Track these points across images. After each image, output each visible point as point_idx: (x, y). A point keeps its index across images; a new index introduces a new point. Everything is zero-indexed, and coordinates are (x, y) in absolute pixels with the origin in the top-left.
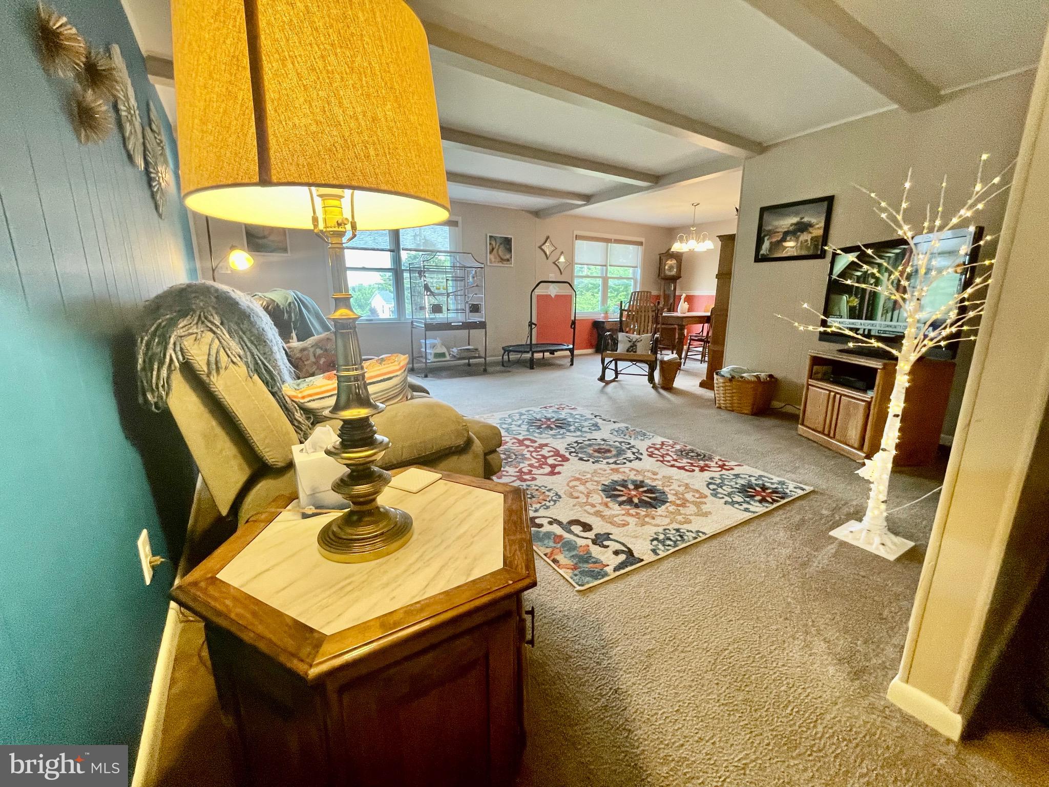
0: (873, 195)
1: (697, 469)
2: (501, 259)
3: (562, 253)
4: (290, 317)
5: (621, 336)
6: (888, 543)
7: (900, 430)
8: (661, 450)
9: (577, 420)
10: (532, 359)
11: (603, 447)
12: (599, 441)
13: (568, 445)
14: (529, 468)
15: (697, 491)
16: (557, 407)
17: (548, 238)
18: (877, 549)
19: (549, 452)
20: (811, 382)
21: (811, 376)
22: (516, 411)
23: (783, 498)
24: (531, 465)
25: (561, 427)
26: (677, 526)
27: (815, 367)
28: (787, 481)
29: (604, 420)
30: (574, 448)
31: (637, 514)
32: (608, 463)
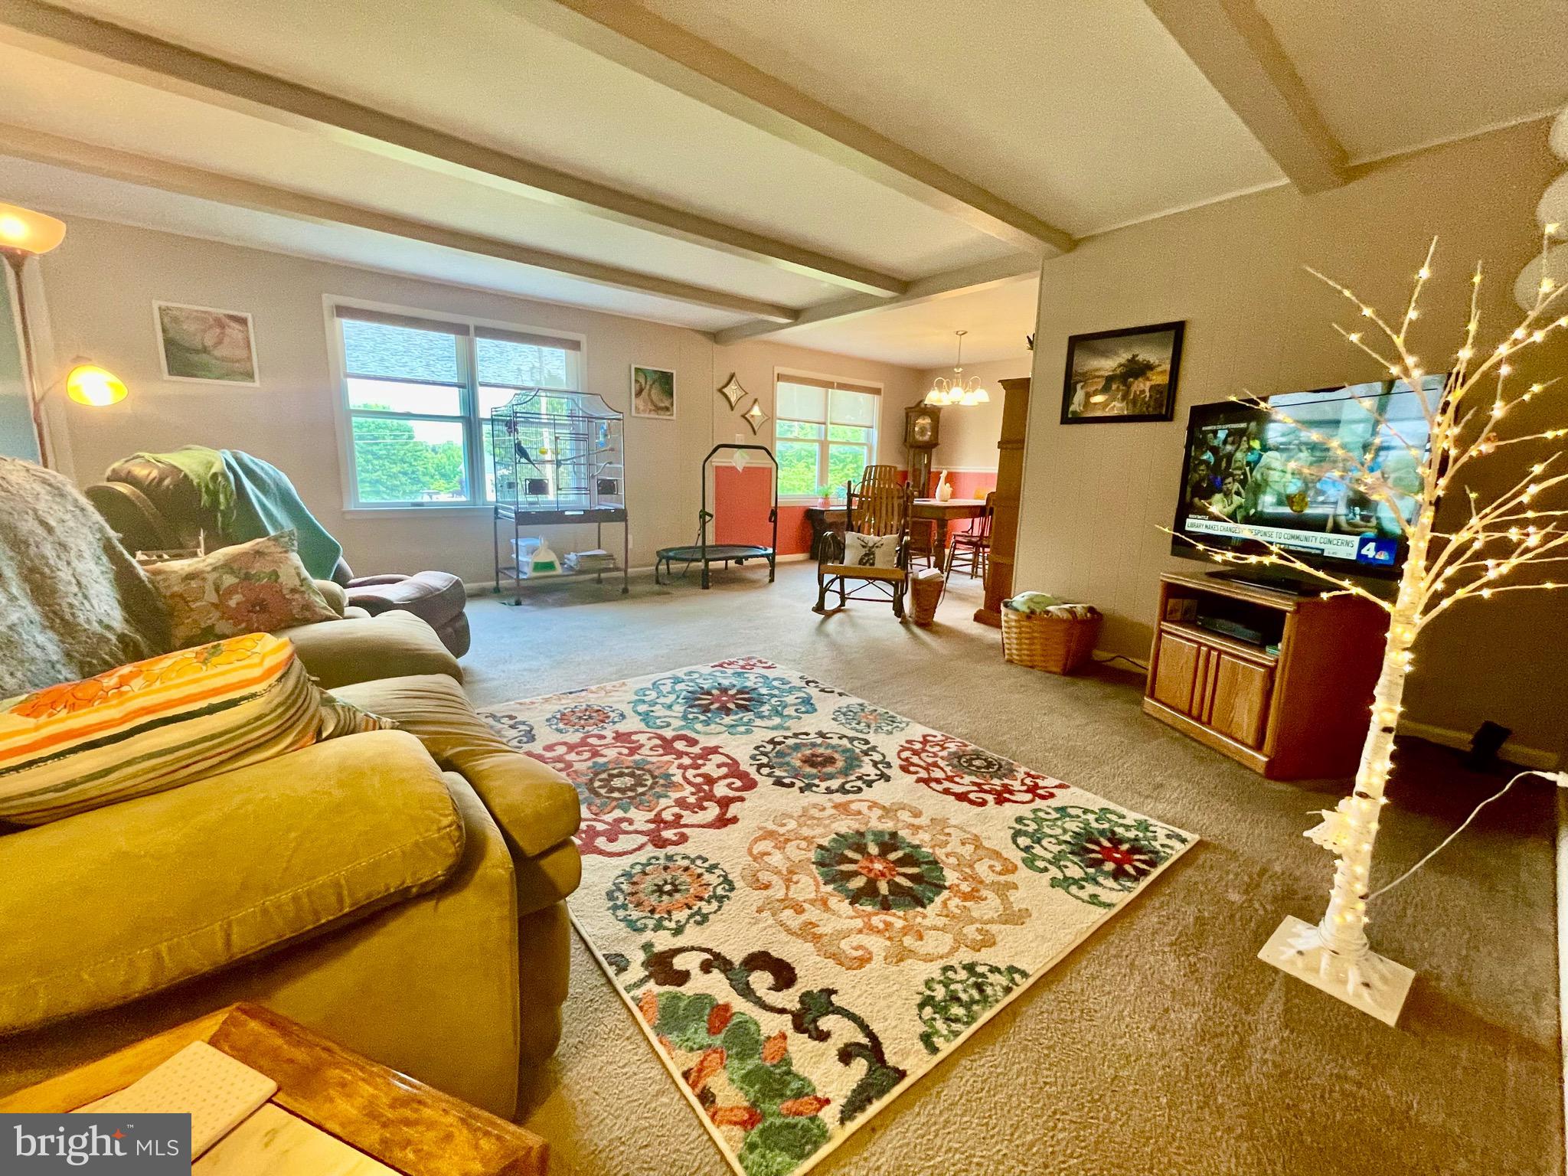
0: (1347, 293)
1: (990, 798)
2: (655, 406)
3: (756, 401)
4: (215, 502)
5: (850, 537)
6: (1375, 980)
7: (1393, 757)
8: (923, 755)
9: (776, 692)
10: (706, 571)
11: (821, 750)
12: (813, 738)
13: (757, 748)
14: (677, 810)
15: (997, 855)
16: (741, 663)
17: (732, 376)
18: (1358, 996)
19: (719, 766)
20: (1166, 626)
21: (1164, 617)
22: (668, 674)
23: (1153, 864)
24: (681, 803)
25: (746, 709)
26: (966, 956)
27: (1171, 602)
28: (1151, 821)
29: (823, 690)
30: (765, 754)
31: (888, 925)
32: (829, 791)
